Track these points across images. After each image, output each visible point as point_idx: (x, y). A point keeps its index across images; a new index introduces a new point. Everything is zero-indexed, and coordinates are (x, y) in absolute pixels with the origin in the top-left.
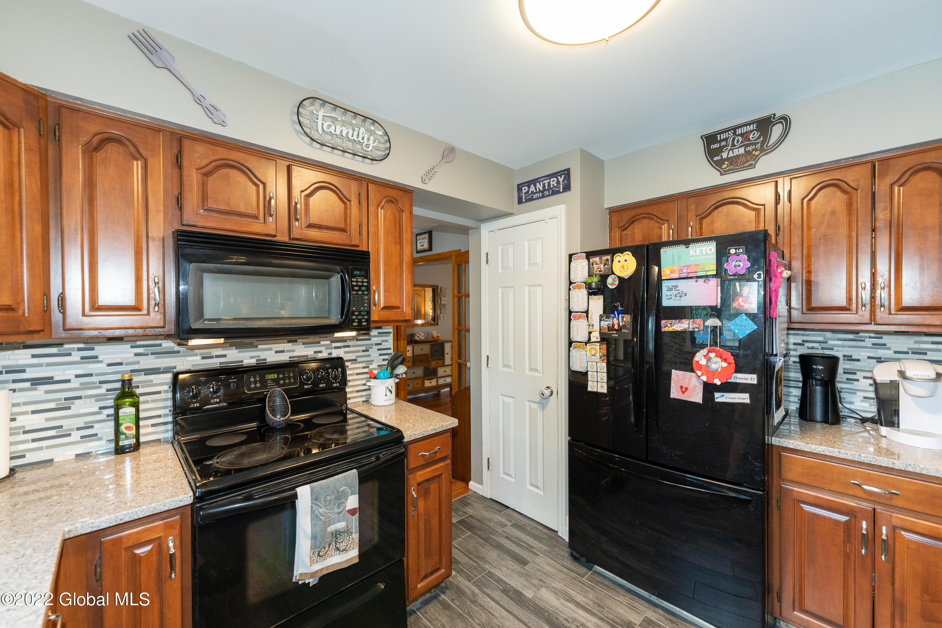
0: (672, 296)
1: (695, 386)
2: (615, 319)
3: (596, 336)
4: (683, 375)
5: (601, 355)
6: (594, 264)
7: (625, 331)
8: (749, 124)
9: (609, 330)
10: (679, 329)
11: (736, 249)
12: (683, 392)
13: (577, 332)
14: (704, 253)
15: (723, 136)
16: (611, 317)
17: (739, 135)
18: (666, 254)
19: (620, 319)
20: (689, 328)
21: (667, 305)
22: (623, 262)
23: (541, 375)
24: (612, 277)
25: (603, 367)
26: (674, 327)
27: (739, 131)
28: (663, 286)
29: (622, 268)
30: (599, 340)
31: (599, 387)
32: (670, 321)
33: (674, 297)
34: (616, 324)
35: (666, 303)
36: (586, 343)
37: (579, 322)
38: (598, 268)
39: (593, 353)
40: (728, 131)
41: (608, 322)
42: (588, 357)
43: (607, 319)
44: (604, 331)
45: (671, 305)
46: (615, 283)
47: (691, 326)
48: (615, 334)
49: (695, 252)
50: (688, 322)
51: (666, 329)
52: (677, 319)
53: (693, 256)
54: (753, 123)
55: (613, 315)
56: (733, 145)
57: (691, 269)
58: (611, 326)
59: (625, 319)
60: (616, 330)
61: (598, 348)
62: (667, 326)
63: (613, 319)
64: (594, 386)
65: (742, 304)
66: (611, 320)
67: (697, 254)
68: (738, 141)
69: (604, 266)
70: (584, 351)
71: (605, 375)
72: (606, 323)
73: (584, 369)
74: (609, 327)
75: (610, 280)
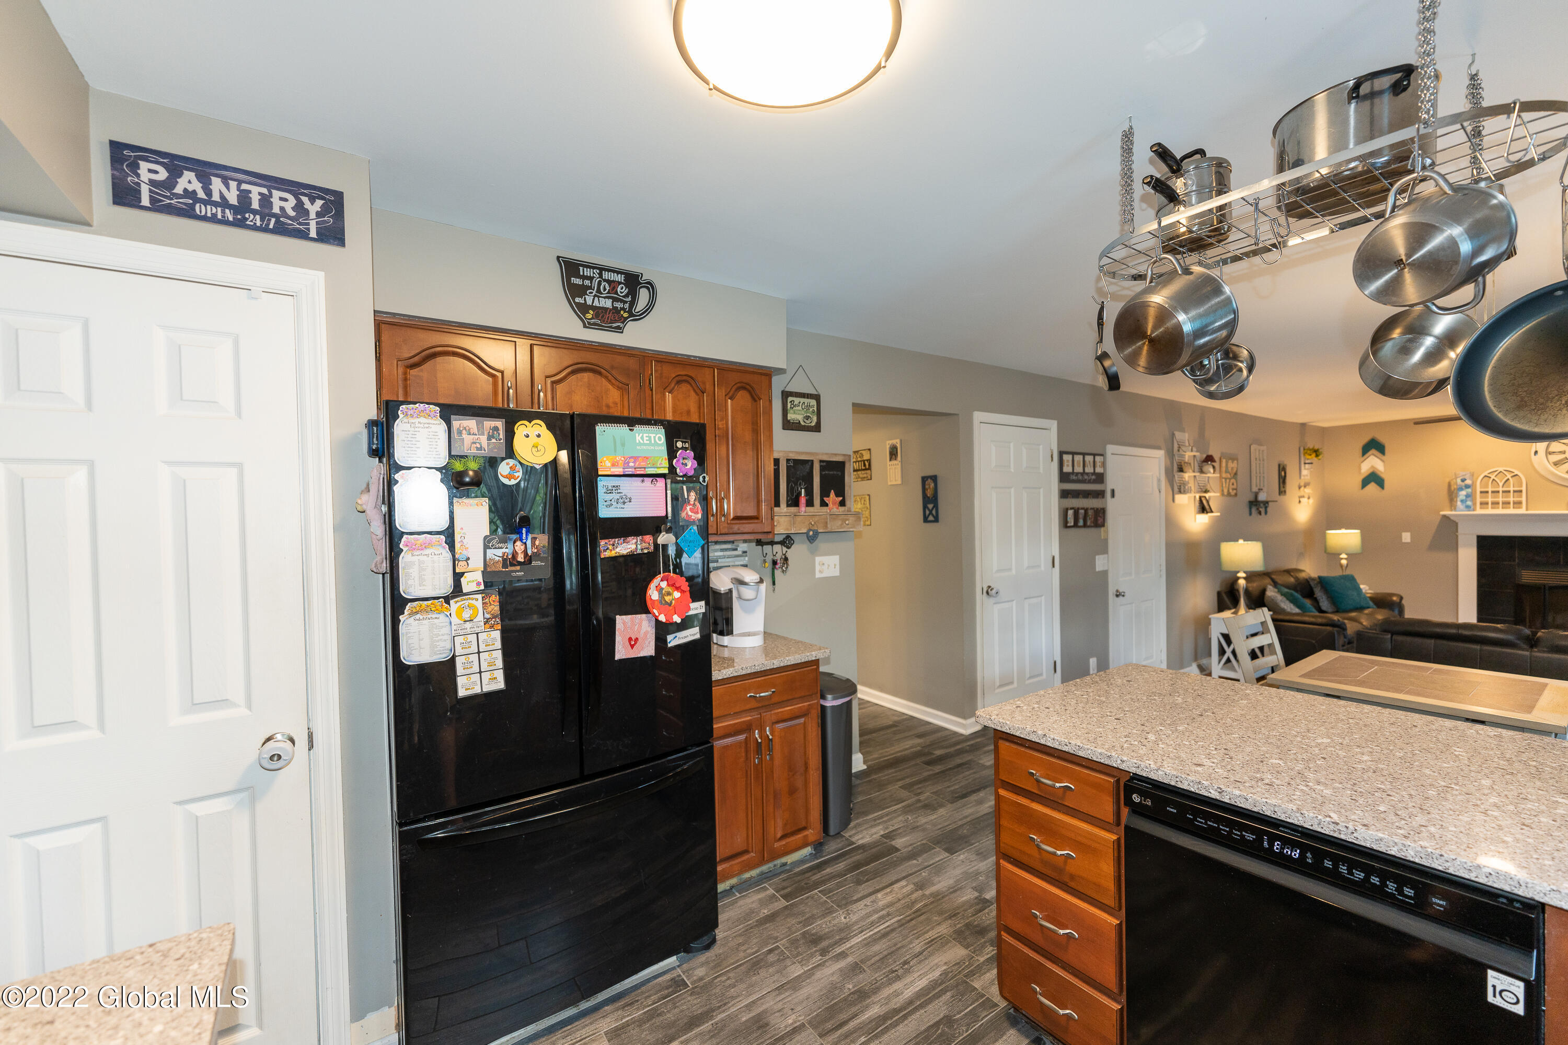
0: (612, 502)
1: (646, 633)
2: (518, 543)
3: (472, 581)
4: (632, 620)
5: (488, 616)
6: (464, 432)
7: (539, 563)
8: (618, 272)
9: (505, 566)
10: (625, 552)
11: (682, 442)
12: (632, 646)
13: (420, 577)
14: (653, 442)
15: (588, 272)
16: (510, 540)
17: (605, 280)
18: (606, 435)
19: (529, 543)
20: (636, 549)
21: (605, 516)
22: (533, 439)
23: (243, 711)
24: (508, 464)
25: (494, 639)
26: (617, 550)
27: (606, 275)
28: (599, 485)
29: (534, 450)
30: (482, 587)
31: (485, 681)
32: (612, 541)
33: (615, 504)
34: (519, 552)
35: (604, 512)
36: (447, 599)
37: (427, 555)
38: (475, 443)
39: (466, 615)
40: (594, 268)
41: (504, 550)
42: (454, 627)
43: (500, 545)
44: (493, 569)
45: (611, 516)
46: (517, 474)
47: (639, 547)
48: (518, 571)
49: (642, 438)
50: (635, 541)
51: (608, 554)
52: (621, 537)
53: (640, 444)
54: (621, 273)
55: (514, 537)
56: (599, 291)
57: (639, 464)
58: (510, 557)
59: (537, 543)
60: (520, 563)
61: (479, 604)
62: (608, 549)
63: (514, 542)
64: (474, 683)
65: (690, 513)
66: (510, 545)
67: (645, 442)
68: (605, 289)
69: (489, 439)
70: (442, 616)
71: (499, 655)
72: (499, 552)
73: (445, 655)
74: (504, 560)
75: (504, 468)
